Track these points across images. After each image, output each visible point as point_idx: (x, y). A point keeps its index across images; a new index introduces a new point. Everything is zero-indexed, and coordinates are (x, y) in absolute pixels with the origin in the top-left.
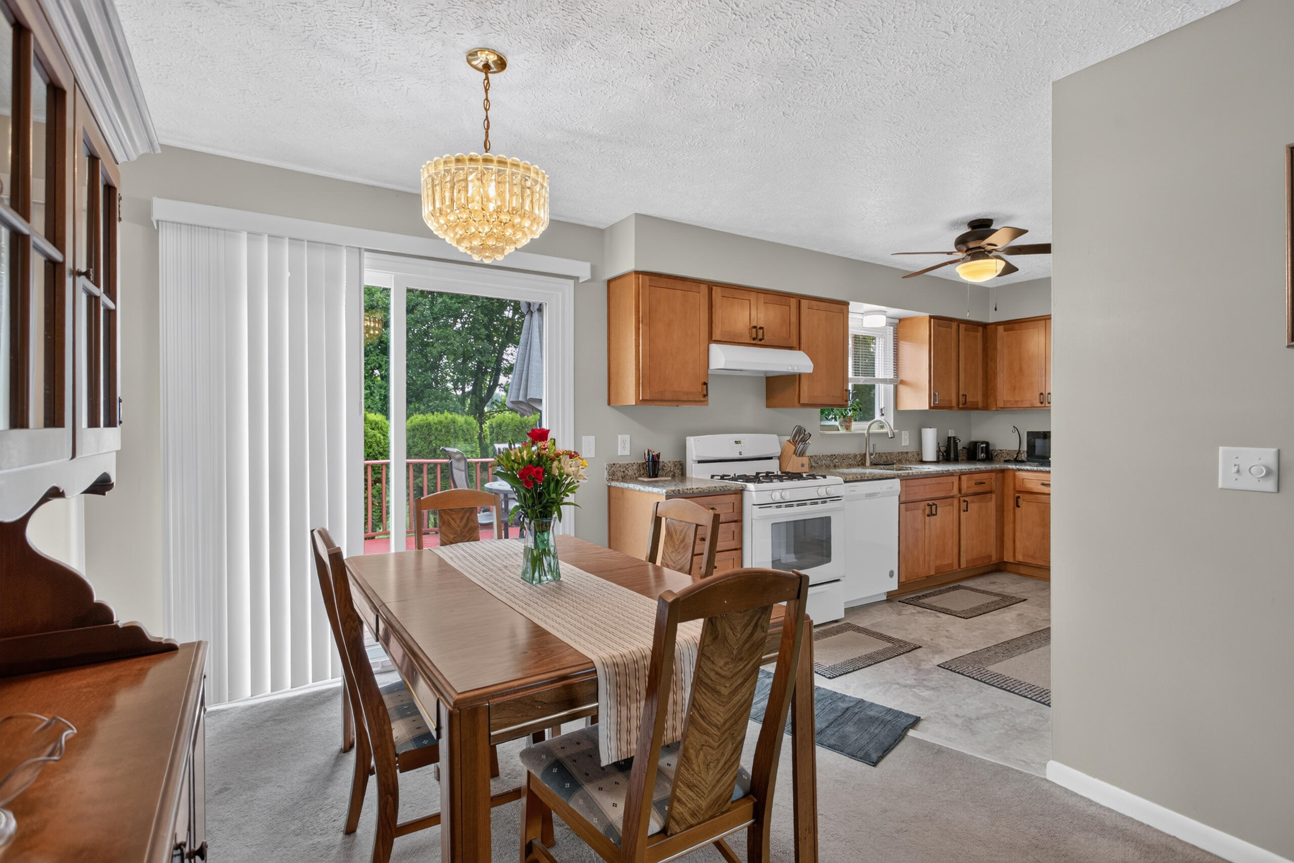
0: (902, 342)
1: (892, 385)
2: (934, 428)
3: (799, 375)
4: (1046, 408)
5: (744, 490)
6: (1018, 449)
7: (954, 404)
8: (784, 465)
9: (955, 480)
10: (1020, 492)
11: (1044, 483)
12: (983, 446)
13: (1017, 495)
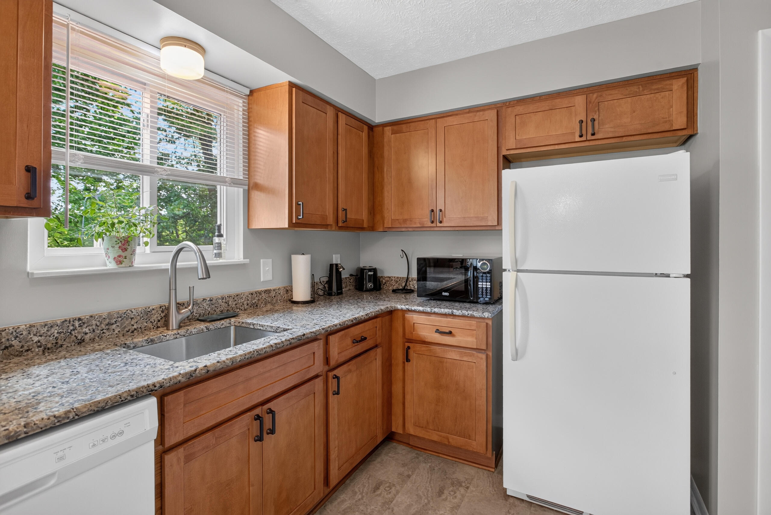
0: (255, 125)
1: (242, 189)
2: (307, 254)
4: (438, 229)
6: (407, 276)
7: (331, 220)
9: (320, 343)
10: (410, 341)
11: (440, 330)
12: (370, 273)
13: (407, 344)
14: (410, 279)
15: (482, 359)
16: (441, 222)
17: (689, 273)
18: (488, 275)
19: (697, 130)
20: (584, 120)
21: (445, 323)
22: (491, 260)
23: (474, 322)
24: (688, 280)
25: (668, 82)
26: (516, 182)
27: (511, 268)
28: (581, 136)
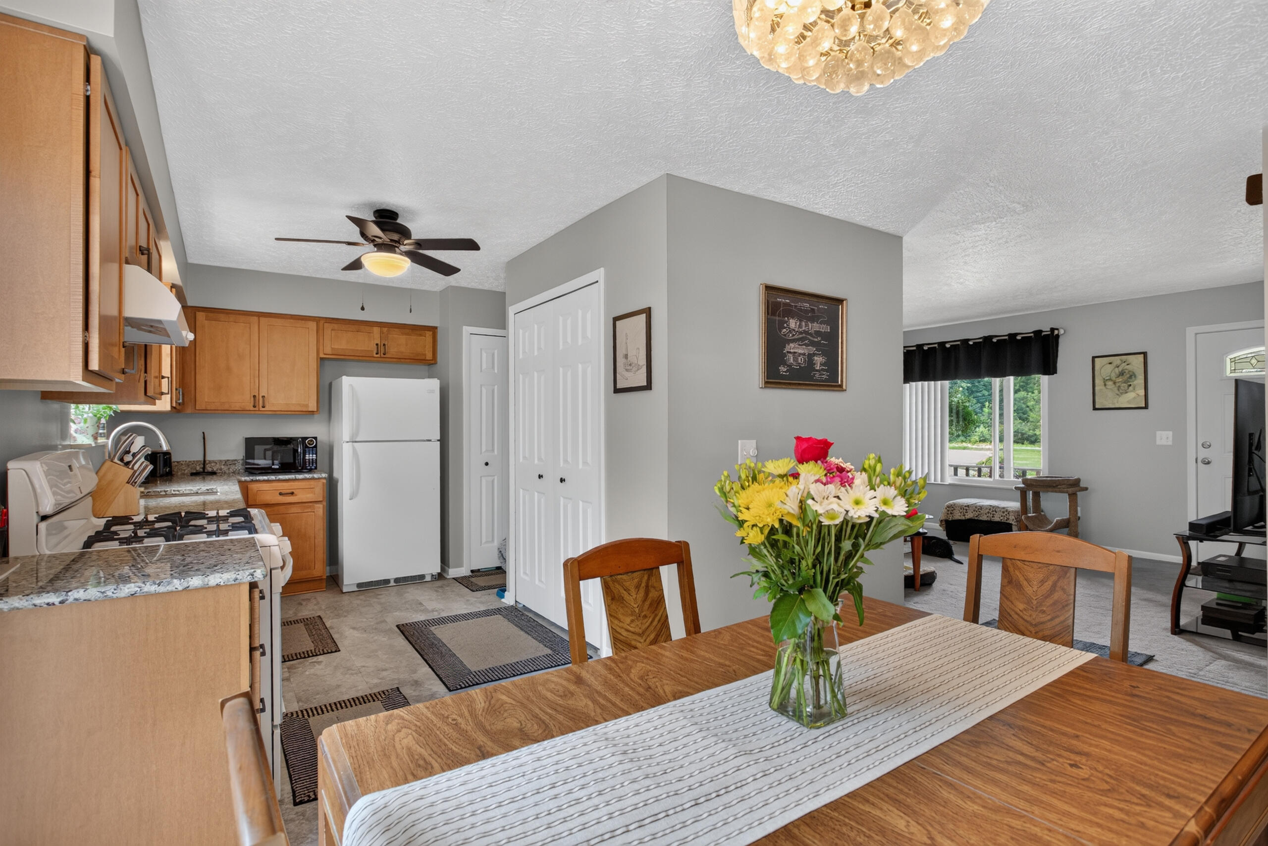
4: (260, 412)
6: (202, 459)
8: (100, 507)
11: (283, 492)
14: (207, 462)
15: (318, 508)
16: (263, 407)
17: (439, 439)
18: (314, 449)
19: (436, 361)
20: (379, 343)
21: (285, 487)
23: (312, 483)
24: (439, 443)
25: (423, 332)
26: (352, 385)
27: (349, 440)
28: (377, 354)
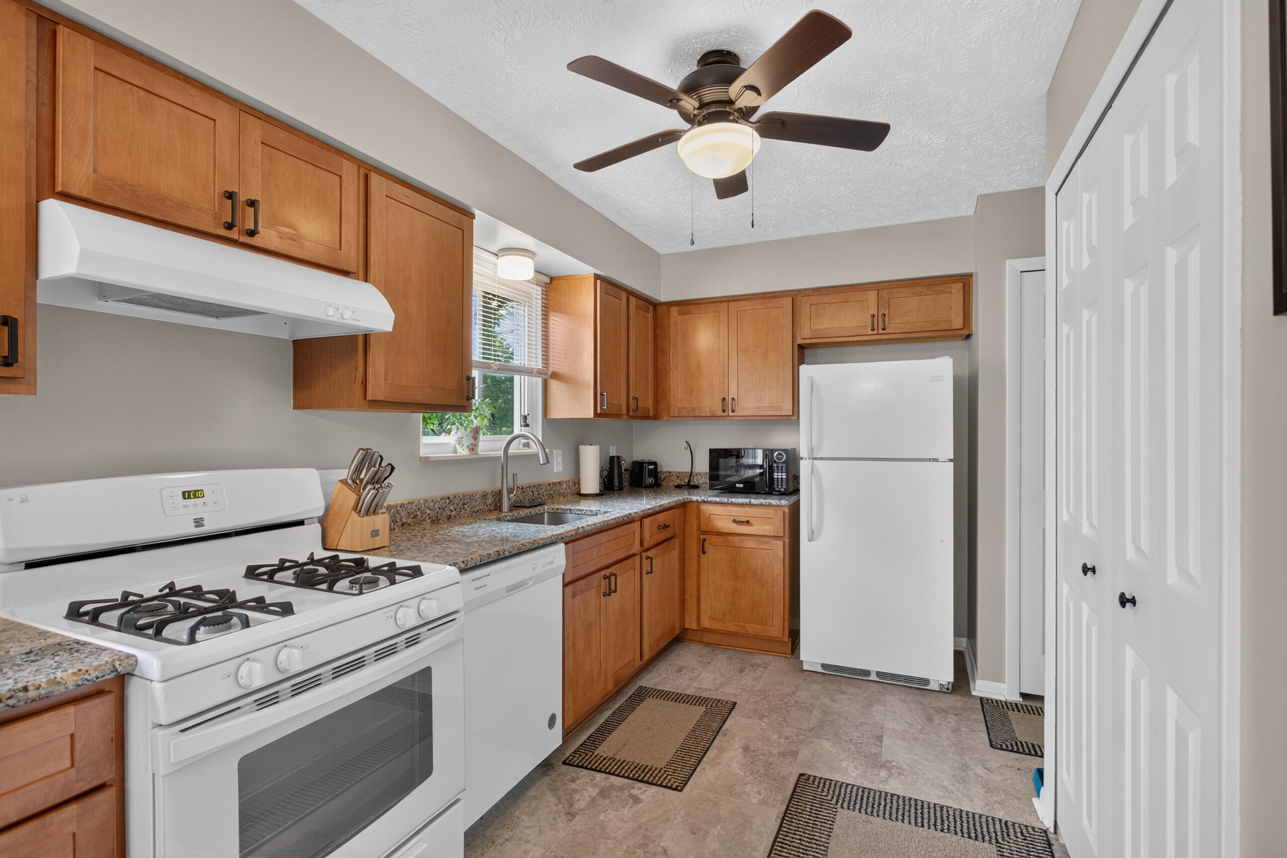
0: (553, 313)
1: (541, 379)
2: (596, 444)
3: (366, 337)
4: (730, 418)
5: (131, 674)
6: (690, 471)
7: (623, 410)
8: (332, 535)
9: (637, 525)
10: (705, 533)
11: (737, 520)
12: (651, 467)
13: (702, 537)
14: (696, 474)
15: (779, 545)
16: (733, 411)
17: (952, 458)
18: (784, 465)
19: (972, 331)
20: (875, 313)
21: (741, 513)
22: (787, 450)
23: (771, 511)
24: (952, 464)
25: (948, 285)
26: (812, 378)
27: (807, 456)
28: (873, 330)
